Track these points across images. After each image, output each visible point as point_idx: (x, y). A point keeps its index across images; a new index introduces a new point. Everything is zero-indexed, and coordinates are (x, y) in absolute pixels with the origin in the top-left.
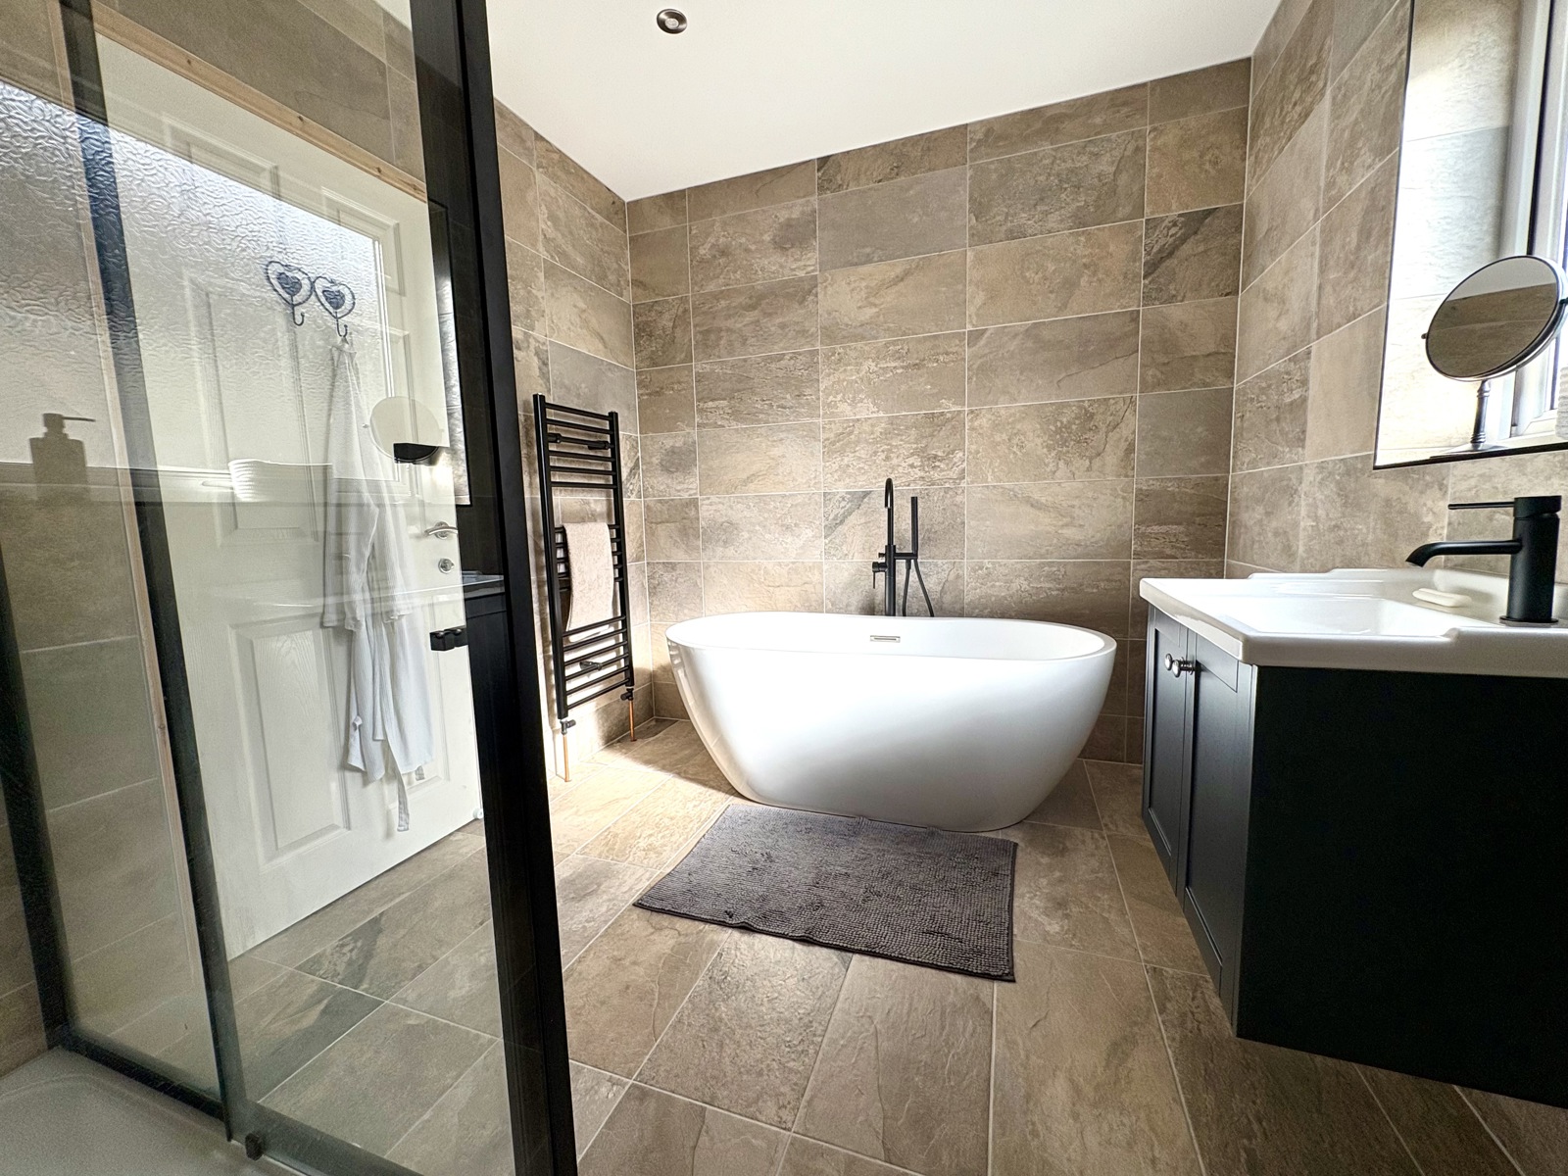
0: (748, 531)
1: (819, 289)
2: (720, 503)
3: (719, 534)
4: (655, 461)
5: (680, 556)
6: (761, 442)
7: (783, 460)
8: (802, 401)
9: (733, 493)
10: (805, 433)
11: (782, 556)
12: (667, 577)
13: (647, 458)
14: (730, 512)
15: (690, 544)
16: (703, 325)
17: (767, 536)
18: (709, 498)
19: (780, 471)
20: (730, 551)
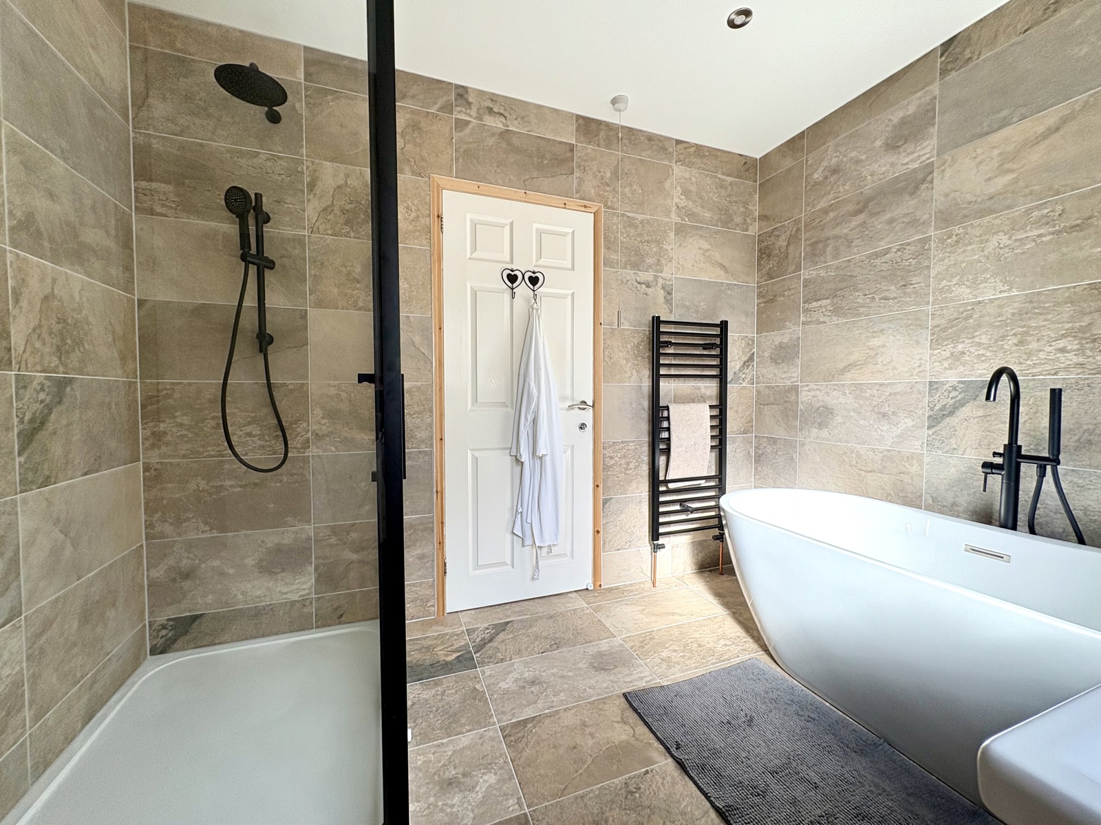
0: (842, 417)
1: (935, 174)
2: (818, 389)
3: (814, 417)
4: (766, 354)
5: (781, 433)
6: (860, 334)
7: (883, 350)
8: (909, 290)
9: (831, 381)
10: (909, 322)
11: (877, 443)
12: (769, 450)
13: (761, 353)
14: (826, 398)
15: (790, 423)
16: (812, 238)
17: (862, 422)
18: (807, 386)
19: (880, 360)
20: (824, 433)
